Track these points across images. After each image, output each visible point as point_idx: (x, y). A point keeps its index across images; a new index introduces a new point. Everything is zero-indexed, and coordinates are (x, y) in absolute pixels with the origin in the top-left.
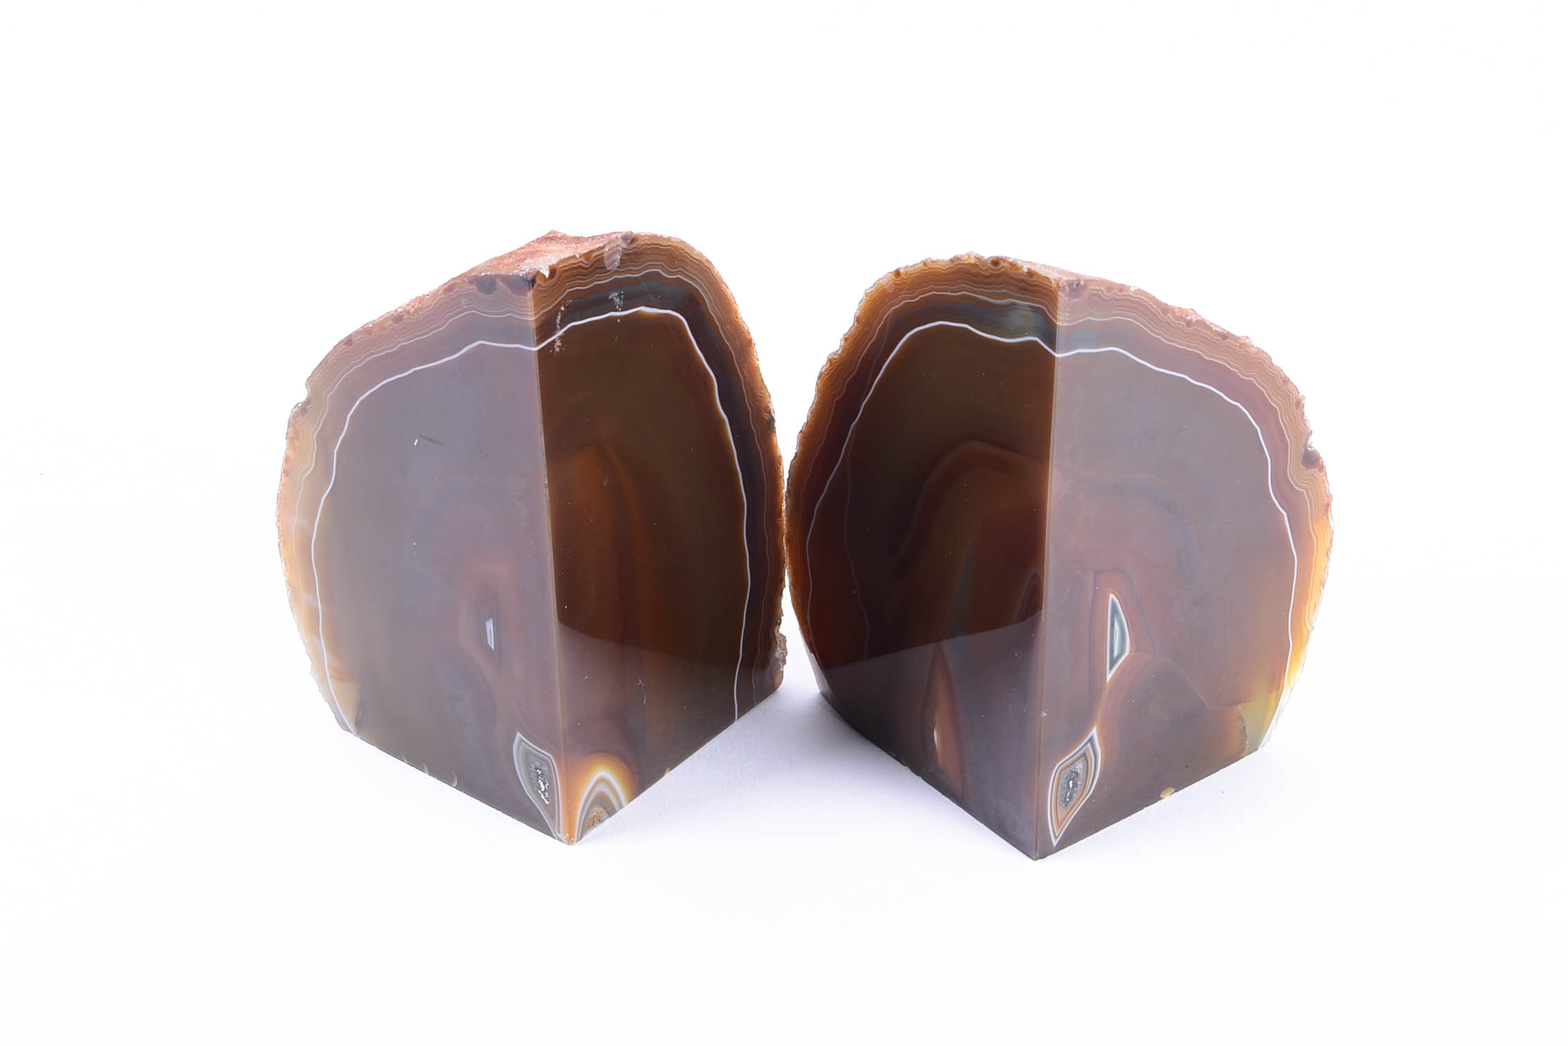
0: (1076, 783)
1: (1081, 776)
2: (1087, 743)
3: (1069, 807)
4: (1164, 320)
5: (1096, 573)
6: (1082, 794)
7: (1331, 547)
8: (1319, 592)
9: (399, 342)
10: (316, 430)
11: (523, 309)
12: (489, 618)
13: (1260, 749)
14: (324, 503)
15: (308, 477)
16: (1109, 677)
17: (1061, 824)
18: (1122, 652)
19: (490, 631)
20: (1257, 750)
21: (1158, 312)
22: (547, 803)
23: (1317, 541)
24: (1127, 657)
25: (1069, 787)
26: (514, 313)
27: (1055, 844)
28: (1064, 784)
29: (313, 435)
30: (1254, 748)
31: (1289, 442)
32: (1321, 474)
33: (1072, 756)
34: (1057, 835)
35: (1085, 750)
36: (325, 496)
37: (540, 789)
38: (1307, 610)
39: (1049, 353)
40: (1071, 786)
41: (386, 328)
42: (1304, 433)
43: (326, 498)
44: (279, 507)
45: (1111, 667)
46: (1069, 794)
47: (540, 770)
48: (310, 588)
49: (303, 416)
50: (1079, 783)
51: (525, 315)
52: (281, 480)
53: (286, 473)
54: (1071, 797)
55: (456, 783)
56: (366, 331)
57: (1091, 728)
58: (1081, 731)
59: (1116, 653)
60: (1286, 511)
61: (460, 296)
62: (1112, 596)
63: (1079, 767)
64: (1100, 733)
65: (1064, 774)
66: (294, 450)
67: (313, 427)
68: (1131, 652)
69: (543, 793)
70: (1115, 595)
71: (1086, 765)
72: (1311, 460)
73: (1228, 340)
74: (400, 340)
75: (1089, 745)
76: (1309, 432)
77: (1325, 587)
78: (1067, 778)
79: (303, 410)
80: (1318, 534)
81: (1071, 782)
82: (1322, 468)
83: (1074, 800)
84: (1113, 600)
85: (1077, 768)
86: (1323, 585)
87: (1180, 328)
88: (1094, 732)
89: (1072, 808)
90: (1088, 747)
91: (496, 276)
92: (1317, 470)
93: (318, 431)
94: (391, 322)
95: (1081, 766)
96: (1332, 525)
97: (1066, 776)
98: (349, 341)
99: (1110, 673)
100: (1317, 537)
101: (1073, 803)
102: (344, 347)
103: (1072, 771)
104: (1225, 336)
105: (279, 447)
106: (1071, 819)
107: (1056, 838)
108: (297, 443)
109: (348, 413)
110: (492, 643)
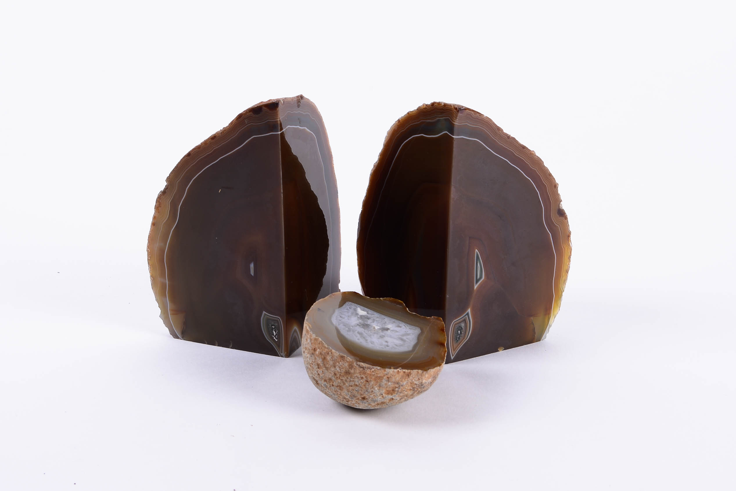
0: (462, 333)
1: (464, 329)
2: (466, 315)
3: (458, 343)
4: (498, 133)
5: (470, 238)
6: (464, 338)
7: (571, 255)
8: (566, 274)
9: (214, 148)
10: (170, 200)
11: (275, 116)
12: (252, 261)
13: (541, 341)
14: (172, 233)
15: (165, 223)
16: (475, 287)
17: (455, 349)
18: (481, 278)
19: (252, 267)
20: (540, 341)
21: (496, 129)
22: (276, 340)
23: (565, 250)
24: (483, 281)
25: (458, 333)
27: (452, 358)
28: (456, 331)
29: (169, 202)
30: (539, 340)
31: (552, 202)
32: (566, 221)
33: (459, 320)
34: (453, 354)
35: (465, 318)
36: (172, 230)
38: (561, 281)
39: (451, 136)
40: (459, 333)
41: (208, 143)
42: (558, 200)
43: (174, 230)
44: (149, 242)
45: (477, 283)
46: (458, 336)
47: (273, 325)
48: (163, 275)
49: (164, 195)
50: (463, 333)
52: (151, 228)
53: (153, 224)
54: (459, 338)
56: (198, 148)
57: (468, 309)
58: (464, 309)
59: (478, 277)
60: (551, 233)
61: (245, 118)
62: (476, 250)
63: (463, 325)
64: (472, 311)
65: (456, 327)
66: (159, 212)
67: (169, 199)
68: (484, 278)
69: (275, 336)
70: (478, 250)
71: (465, 325)
72: (562, 213)
73: (525, 150)
74: (214, 147)
75: (467, 316)
76: (560, 200)
77: (569, 273)
78: (457, 328)
79: (164, 193)
80: (565, 247)
81: (459, 331)
82: (566, 218)
83: (461, 340)
84: (477, 252)
85: (462, 325)
86: (567, 272)
87: (505, 139)
88: (469, 310)
89: (459, 344)
90: (466, 317)
91: (262, 105)
92: (564, 218)
93: (171, 201)
94: (210, 140)
95: (464, 325)
96: (571, 246)
97: (457, 327)
98: (189, 154)
99: (476, 285)
100: (564, 249)
101: (460, 341)
102: (186, 158)
103: (459, 326)
104: (524, 147)
105: (151, 212)
106: (459, 348)
107: (453, 356)
109: (187, 187)
110: (252, 273)
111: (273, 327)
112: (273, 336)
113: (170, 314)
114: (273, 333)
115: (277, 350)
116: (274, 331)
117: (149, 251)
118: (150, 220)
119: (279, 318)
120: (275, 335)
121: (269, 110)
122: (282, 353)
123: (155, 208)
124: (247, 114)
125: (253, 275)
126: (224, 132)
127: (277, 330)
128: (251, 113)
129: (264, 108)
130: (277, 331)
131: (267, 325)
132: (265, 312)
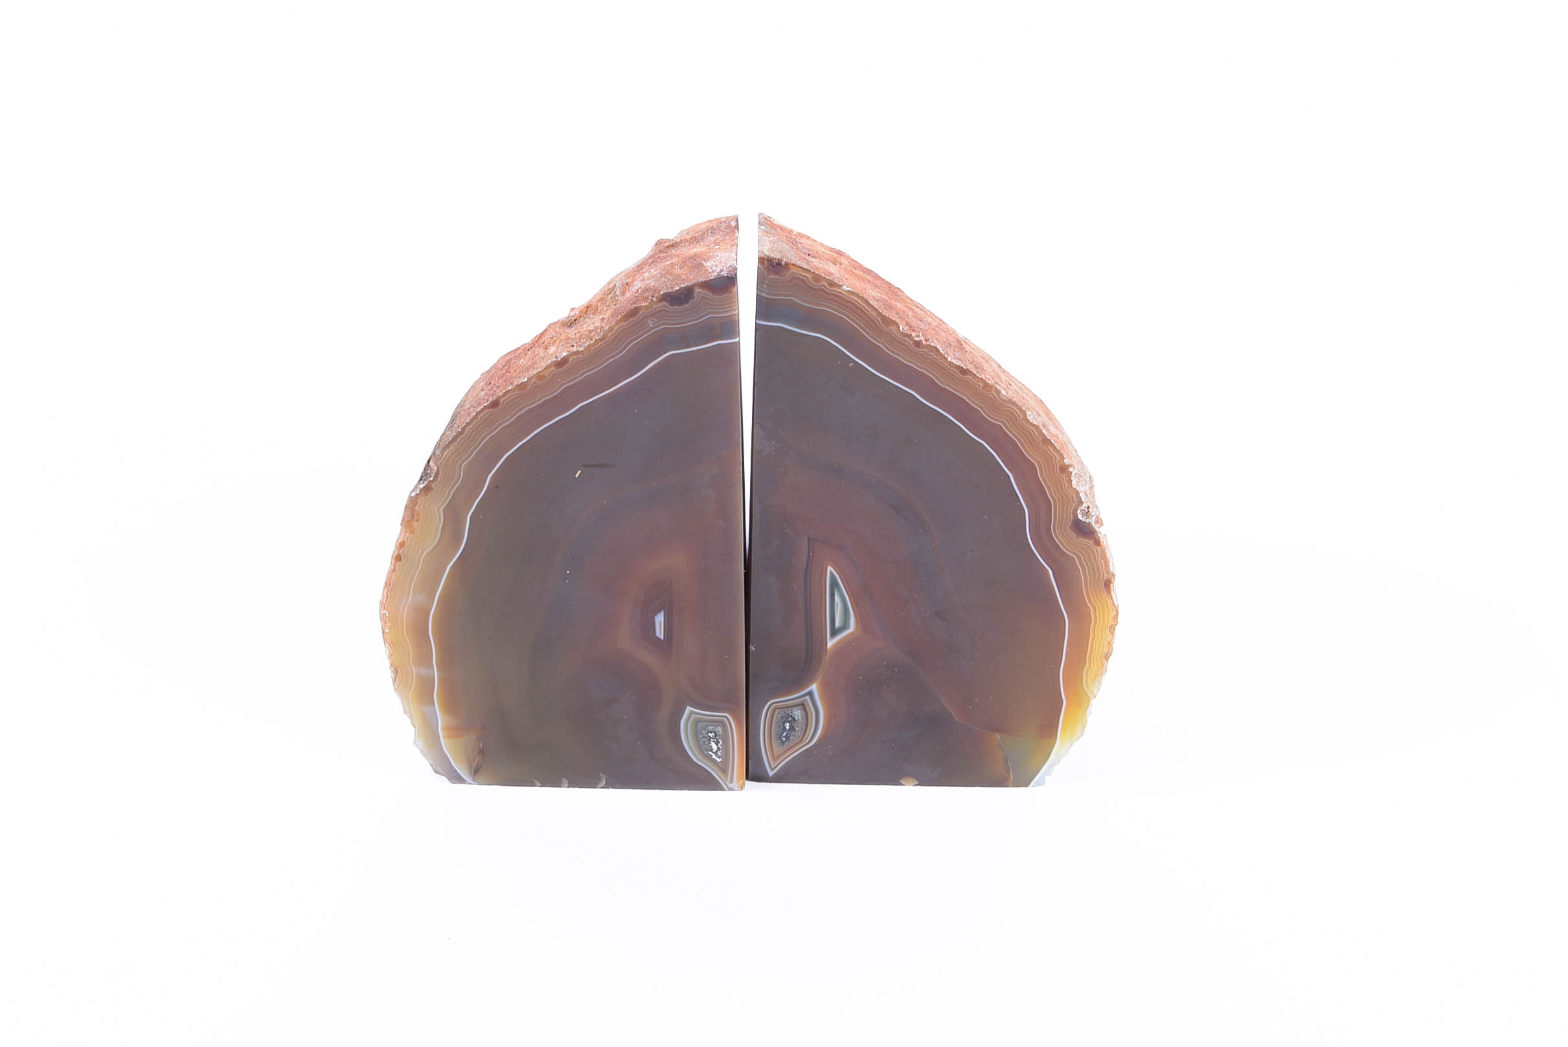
2: (804, 696)
9: (562, 385)
10: (444, 502)
11: (727, 306)
12: (659, 611)
14: (449, 571)
15: (429, 554)
16: (829, 644)
19: (660, 623)
22: (719, 760)
26: (712, 313)
33: (787, 702)
35: (803, 701)
36: (449, 566)
37: (711, 751)
41: (545, 377)
43: (451, 567)
44: (385, 594)
47: (711, 732)
48: (423, 658)
49: (427, 493)
51: (730, 311)
52: (391, 566)
53: (396, 557)
55: (604, 782)
56: (518, 386)
57: (812, 683)
58: (800, 684)
61: (646, 317)
62: (830, 569)
63: (798, 713)
66: (413, 531)
67: (438, 504)
69: (716, 753)
70: (834, 568)
74: (563, 382)
79: (427, 488)
84: (831, 573)
90: (806, 700)
91: (694, 285)
93: (445, 505)
94: (553, 368)
95: (802, 714)
98: (494, 403)
102: (487, 409)
105: (390, 531)
108: (415, 524)
109: (489, 474)
110: (661, 634)
111: (710, 734)
112: (711, 753)
113: (444, 738)
114: (711, 747)
115: (719, 776)
116: (712, 742)
117: (387, 615)
118: (390, 549)
119: (726, 717)
120: (714, 751)
121: (712, 295)
122: (732, 782)
123: (401, 525)
124: (654, 306)
125: (662, 637)
126: (590, 350)
127: (720, 740)
128: (664, 303)
129: (697, 290)
130: (721, 742)
131: (696, 732)
132: (692, 709)
